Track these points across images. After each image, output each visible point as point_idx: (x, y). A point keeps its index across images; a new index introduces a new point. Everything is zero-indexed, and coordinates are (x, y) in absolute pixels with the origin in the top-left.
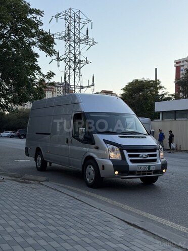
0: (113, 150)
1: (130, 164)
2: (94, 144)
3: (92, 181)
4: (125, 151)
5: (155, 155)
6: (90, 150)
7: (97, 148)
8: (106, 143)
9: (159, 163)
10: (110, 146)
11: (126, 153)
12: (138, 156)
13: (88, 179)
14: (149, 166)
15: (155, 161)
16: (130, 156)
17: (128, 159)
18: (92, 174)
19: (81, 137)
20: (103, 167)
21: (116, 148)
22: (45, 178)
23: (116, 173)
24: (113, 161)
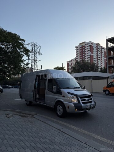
0: (73, 97)
1: (83, 105)
2: (62, 94)
3: (61, 114)
4: (79, 98)
5: (91, 99)
6: (59, 97)
7: (64, 96)
8: (69, 94)
9: (93, 103)
10: (72, 96)
11: (80, 99)
12: (85, 100)
13: (58, 113)
14: (91, 105)
15: (91, 102)
16: (82, 100)
17: (81, 102)
18: (62, 111)
19: (55, 90)
20: (69, 107)
21: (75, 97)
23: (76, 110)
24: (74, 103)
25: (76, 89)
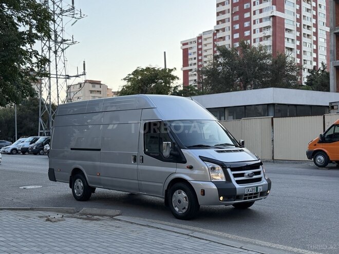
0: (213, 169)
1: (237, 186)
2: (185, 162)
3: (184, 211)
4: (229, 170)
5: (259, 173)
6: (178, 170)
7: (191, 168)
8: (203, 161)
9: (264, 182)
10: (211, 165)
11: (231, 173)
12: (242, 175)
13: (177, 209)
14: (257, 187)
15: (259, 180)
16: (235, 176)
17: (234, 180)
18: (185, 203)
19: (166, 153)
20: (203, 192)
21: (218, 167)
22: (118, 212)
23: (221, 198)
24: (216, 183)
25: (221, 148)
